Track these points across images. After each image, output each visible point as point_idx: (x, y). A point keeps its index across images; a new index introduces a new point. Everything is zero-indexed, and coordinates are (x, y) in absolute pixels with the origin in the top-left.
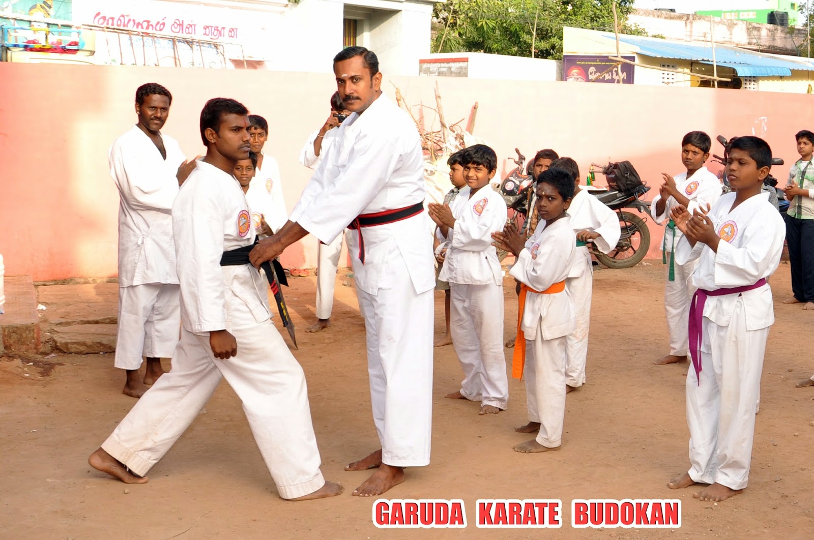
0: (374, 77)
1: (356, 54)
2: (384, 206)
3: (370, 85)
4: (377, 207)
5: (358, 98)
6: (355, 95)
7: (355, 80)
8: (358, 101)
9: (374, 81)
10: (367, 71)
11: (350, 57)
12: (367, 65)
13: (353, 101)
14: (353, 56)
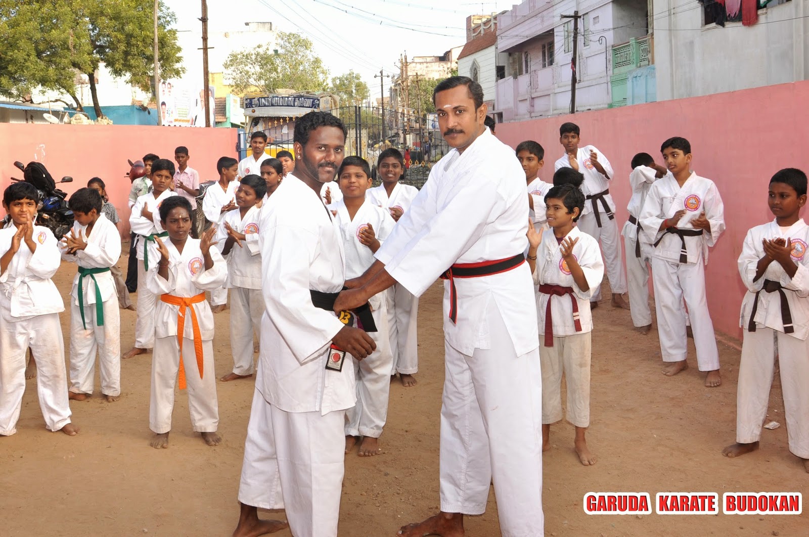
0: (478, 110)
1: (461, 84)
2: (482, 256)
3: (474, 118)
4: (472, 257)
5: (461, 132)
6: (459, 128)
7: (458, 112)
8: (461, 135)
9: (478, 113)
10: (472, 102)
11: (453, 87)
12: (471, 96)
13: (455, 135)
14: (456, 85)
